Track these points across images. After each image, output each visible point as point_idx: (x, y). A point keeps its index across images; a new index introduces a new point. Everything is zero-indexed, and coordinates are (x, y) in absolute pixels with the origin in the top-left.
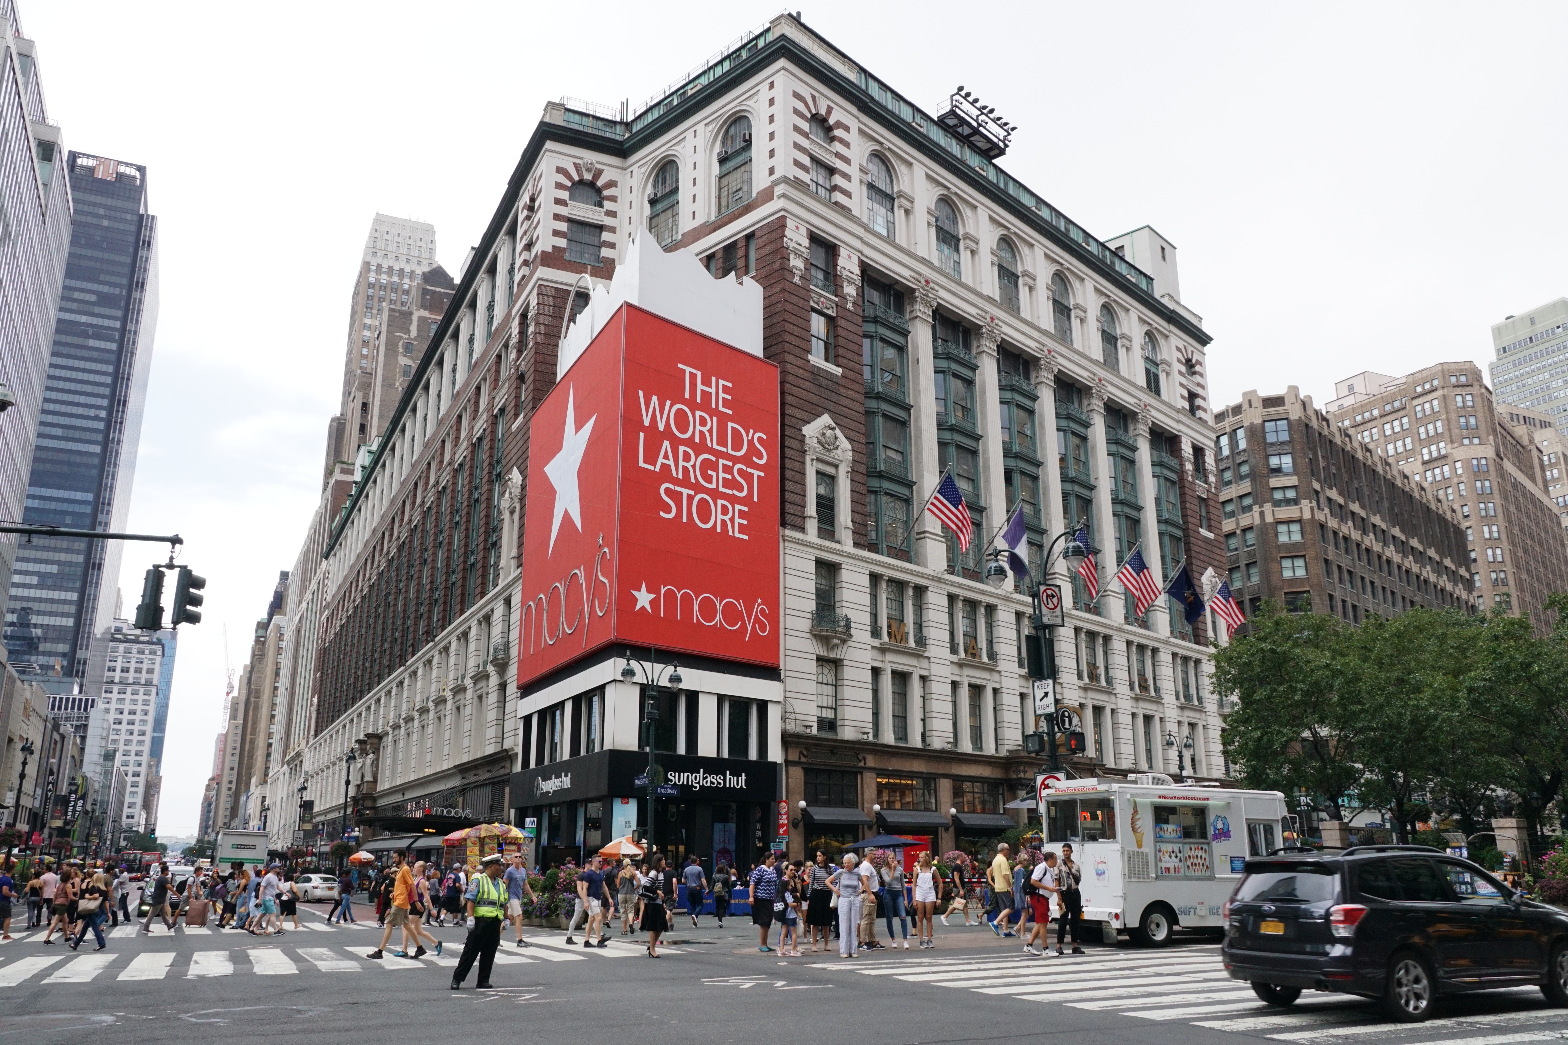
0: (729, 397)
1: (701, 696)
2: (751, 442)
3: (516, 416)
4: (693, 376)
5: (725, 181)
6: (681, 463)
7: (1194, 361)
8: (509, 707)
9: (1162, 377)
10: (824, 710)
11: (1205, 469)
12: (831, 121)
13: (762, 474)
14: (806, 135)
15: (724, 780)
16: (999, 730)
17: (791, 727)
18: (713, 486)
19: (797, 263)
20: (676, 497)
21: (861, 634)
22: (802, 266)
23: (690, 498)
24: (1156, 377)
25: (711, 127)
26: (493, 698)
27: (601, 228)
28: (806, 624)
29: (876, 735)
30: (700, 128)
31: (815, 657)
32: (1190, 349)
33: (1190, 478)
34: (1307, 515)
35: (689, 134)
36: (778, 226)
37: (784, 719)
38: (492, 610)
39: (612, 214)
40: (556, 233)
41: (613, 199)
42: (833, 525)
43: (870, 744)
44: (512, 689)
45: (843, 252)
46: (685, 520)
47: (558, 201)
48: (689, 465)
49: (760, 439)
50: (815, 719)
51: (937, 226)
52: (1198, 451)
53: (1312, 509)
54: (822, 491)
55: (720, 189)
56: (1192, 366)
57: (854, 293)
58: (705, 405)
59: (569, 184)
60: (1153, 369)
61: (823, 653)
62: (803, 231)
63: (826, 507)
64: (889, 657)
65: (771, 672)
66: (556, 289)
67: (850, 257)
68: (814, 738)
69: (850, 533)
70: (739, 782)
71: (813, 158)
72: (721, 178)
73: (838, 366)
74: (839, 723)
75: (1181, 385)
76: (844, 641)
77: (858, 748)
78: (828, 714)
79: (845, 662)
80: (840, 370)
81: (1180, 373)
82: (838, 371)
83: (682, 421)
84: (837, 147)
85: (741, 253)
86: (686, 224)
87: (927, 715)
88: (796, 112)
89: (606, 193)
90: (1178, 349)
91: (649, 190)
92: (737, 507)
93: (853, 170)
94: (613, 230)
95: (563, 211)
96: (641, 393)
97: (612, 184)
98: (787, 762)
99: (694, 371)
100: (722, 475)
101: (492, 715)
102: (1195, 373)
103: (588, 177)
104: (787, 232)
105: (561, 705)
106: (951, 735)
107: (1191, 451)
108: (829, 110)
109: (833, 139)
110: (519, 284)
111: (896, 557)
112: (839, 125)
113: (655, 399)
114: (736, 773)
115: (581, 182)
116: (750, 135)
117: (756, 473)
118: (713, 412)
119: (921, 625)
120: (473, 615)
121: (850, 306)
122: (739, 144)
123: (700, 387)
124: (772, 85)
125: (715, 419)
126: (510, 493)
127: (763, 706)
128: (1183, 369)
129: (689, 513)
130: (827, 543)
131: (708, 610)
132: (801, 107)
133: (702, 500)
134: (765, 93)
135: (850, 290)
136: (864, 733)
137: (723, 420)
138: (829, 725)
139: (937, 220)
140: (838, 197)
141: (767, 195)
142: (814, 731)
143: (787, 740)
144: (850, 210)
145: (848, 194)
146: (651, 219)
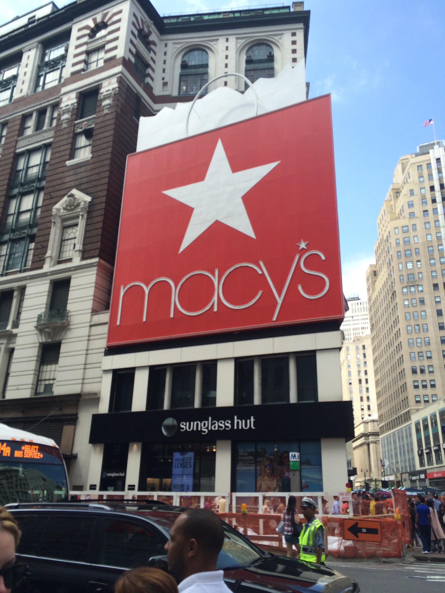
3: (72, 157)
25: (239, 40)
30: (230, 38)
35: (222, 39)
39: (153, 60)
40: (130, 51)
41: (155, 53)
47: (133, 34)
59: (138, 28)
66: (128, 85)
94: (153, 70)
95: (134, 40)
97: (155, 44)
103: (146, 30)
115: (143, 31)
116: (273, 55)
122: (263, 57)
134: (289, 36)
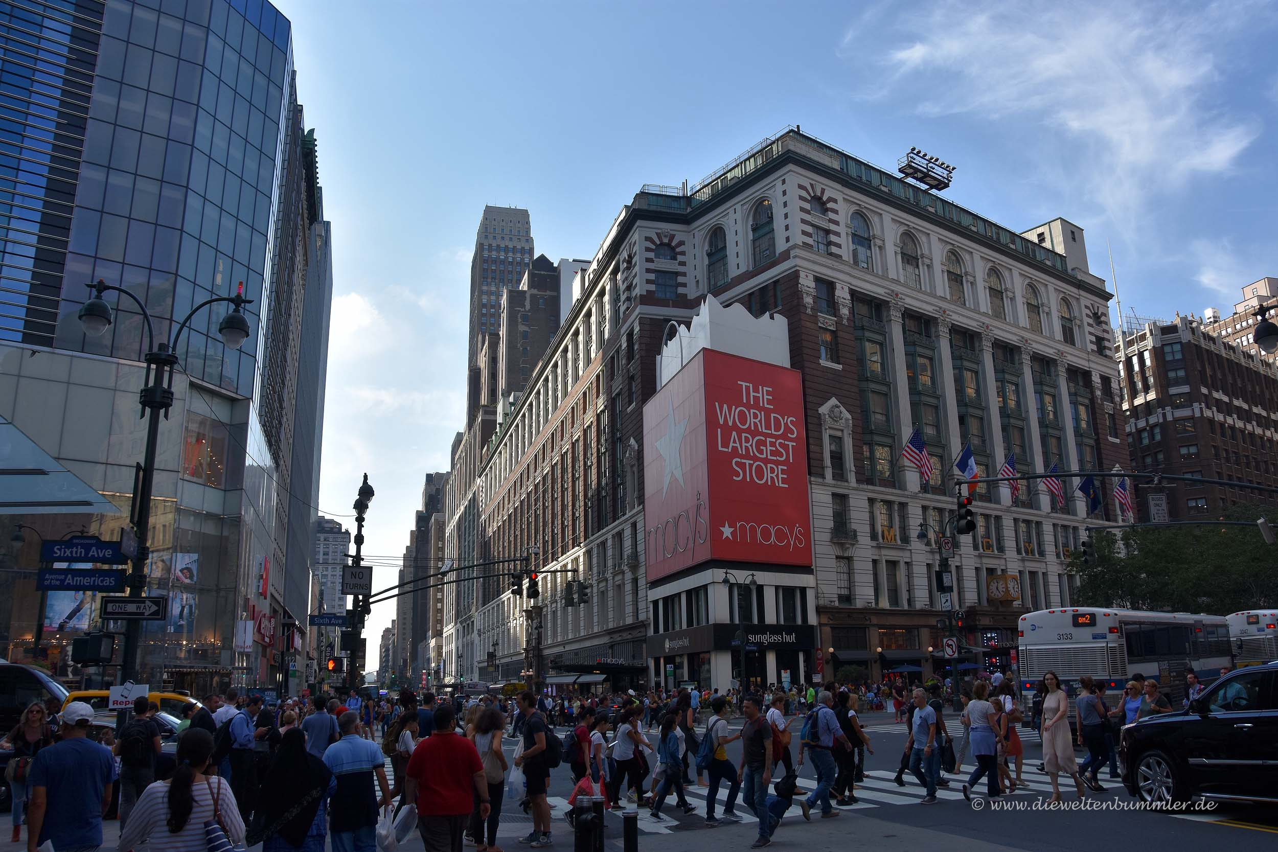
0: (771, 398)
1: (764, 587)
2: (786, 424)
3: (630, 404)
4: (747, 388)
5: (757, 244)
6: (744, 444)
7: (1099, 314)
8: (641, 593)
9: (1076, 331)
10: (842, 589)
11: (1111, 393)
12: (825, 199)
13: (795, 444)
14: (808, 212)
15: (782, 638)
16: (961, 593)
17: (821, 602)
18: (764, 456)
19: (808, 300)
20: (742, 466)
21: (864, 539)
22: (811, 301)
23: (751, 466)
24: (1071, 330)
25: (745, 207)
26: (628, 587)
27: (677, 274)
28: (827, 537)
29: (877, 603)
30: (738, 207)
31: (834, 557)
32: (1096, 305)
33: (1099, 401)
34: (1198, 414)
35: (731, 211)
36: (794, 277)
37: (817, 597)
38: (623, 530)
39: (683, 264)
40: (648, 282)
41: (683, 253)
42: (842, 469)
43: (873, 609)
44: (642, 582)
45: (838, 286)
46: (748, 480)
47: (649, 260)
48: (748, 445)
49: (792, 422)
50: (836, 596)
51: (902, 253)
52: (1106, 380)
53: (1201, 409)
54: (833, 448)
55: (754, 249)
56: (1099, 318)
57: (847, 312)
58: (756, 405)
59: (654, 247)
60: (1068, 325)
61: (840, 553)
62: (811, 277)
63: (838, 458)
64: (884, 552)
65: (807, 569)
67: (843, 288)
68: (837, 608)
69: (853, 474)
70: (791, 638)
71: (813, 225)
72: (754, 241)
73: (839, 364)
74: (852, 597)
75: (1090, 333)
76: (853, 545)
77: (867, 612)
78: (845, 592)
79: (855, 558)
80: (841, 366)
81: (1089, 325)
82: (839, 367)
83: (743, 417)
84: (831, 215)
85: (771, 293)
86: (733, 272)
87: (911, 588)
88: (801, 198)
89: (678, 250)
90: (1087, 307)
91: (706, 247)
92: (780, 467)
93: (841, 229)
94: (684, 274)
95: (651, 266)
96: (717, 404)
97: (681, 243)
98: (820, 625)
99: (748, 384)
100: (769, 448)
101: (629, 598)
102: (1101, 322)
103: (666, 240)
104: (801, 281)
105: (679, 594)
106: (928, 600)
107: (1099, 381)
108: (823, 191)
109: (827, 210)
110: (624, 313)
111: (885, 486)
112: (831, 199)
113: (725, 406)
114: (789, 633)
115: (662, 244)
116: (772, 213)
117: (791, 444)
118: (761, 409)
119: (904, 528)
120: (608, 532)
121: (845, 322)
122: (764, 220)
123: (752, 394)
124: (784, 182)
125: (763, 413)
126: (630, 454)
127: (803, 590)
128: (1091, 321)
129: (750, 475)
130: (839, 483)
131: (766, 534)
132: (804, 194)
133: (759, 467)
134: (779, 188)
135: (845, 311)
136: (869, 603)
137: (768, 412)
138: (847, 599)
139: (902, 248)
140: (834, 249)
141: (786, 256)
142: (837, 604)
143: (819, 610)
144: (841, 256)
145: (839, 246)
146: (709, 266)
